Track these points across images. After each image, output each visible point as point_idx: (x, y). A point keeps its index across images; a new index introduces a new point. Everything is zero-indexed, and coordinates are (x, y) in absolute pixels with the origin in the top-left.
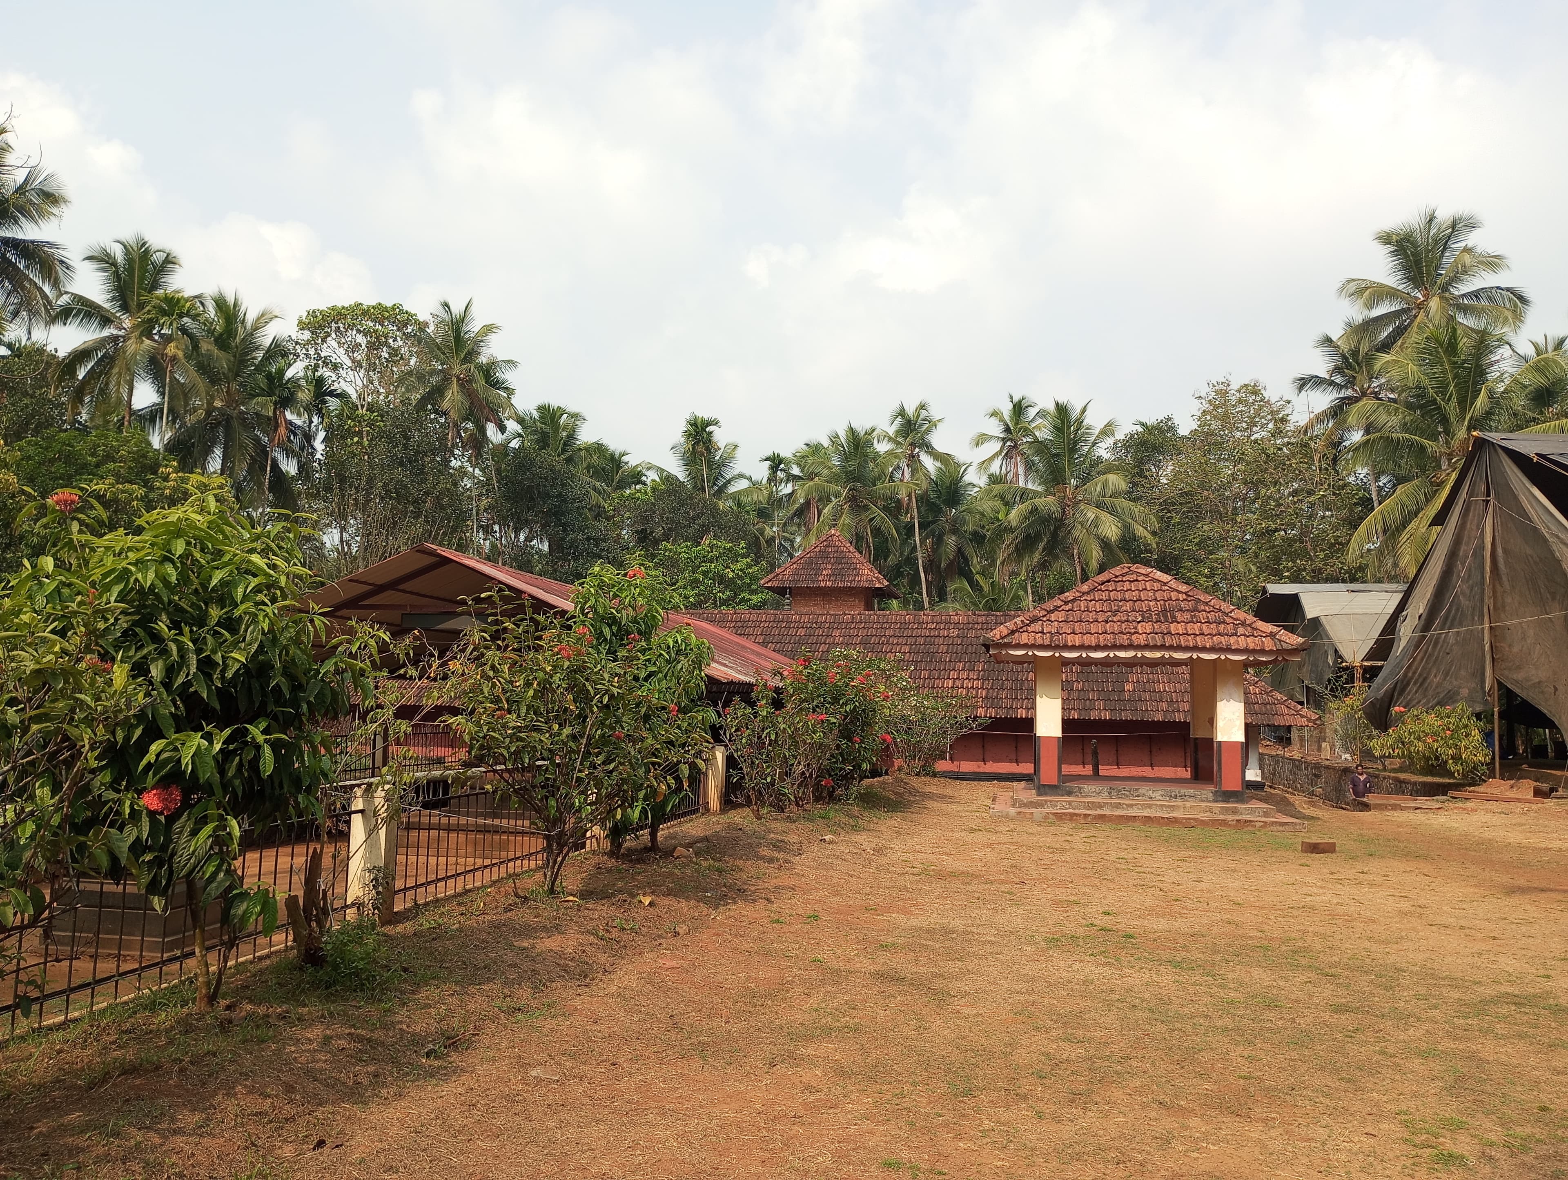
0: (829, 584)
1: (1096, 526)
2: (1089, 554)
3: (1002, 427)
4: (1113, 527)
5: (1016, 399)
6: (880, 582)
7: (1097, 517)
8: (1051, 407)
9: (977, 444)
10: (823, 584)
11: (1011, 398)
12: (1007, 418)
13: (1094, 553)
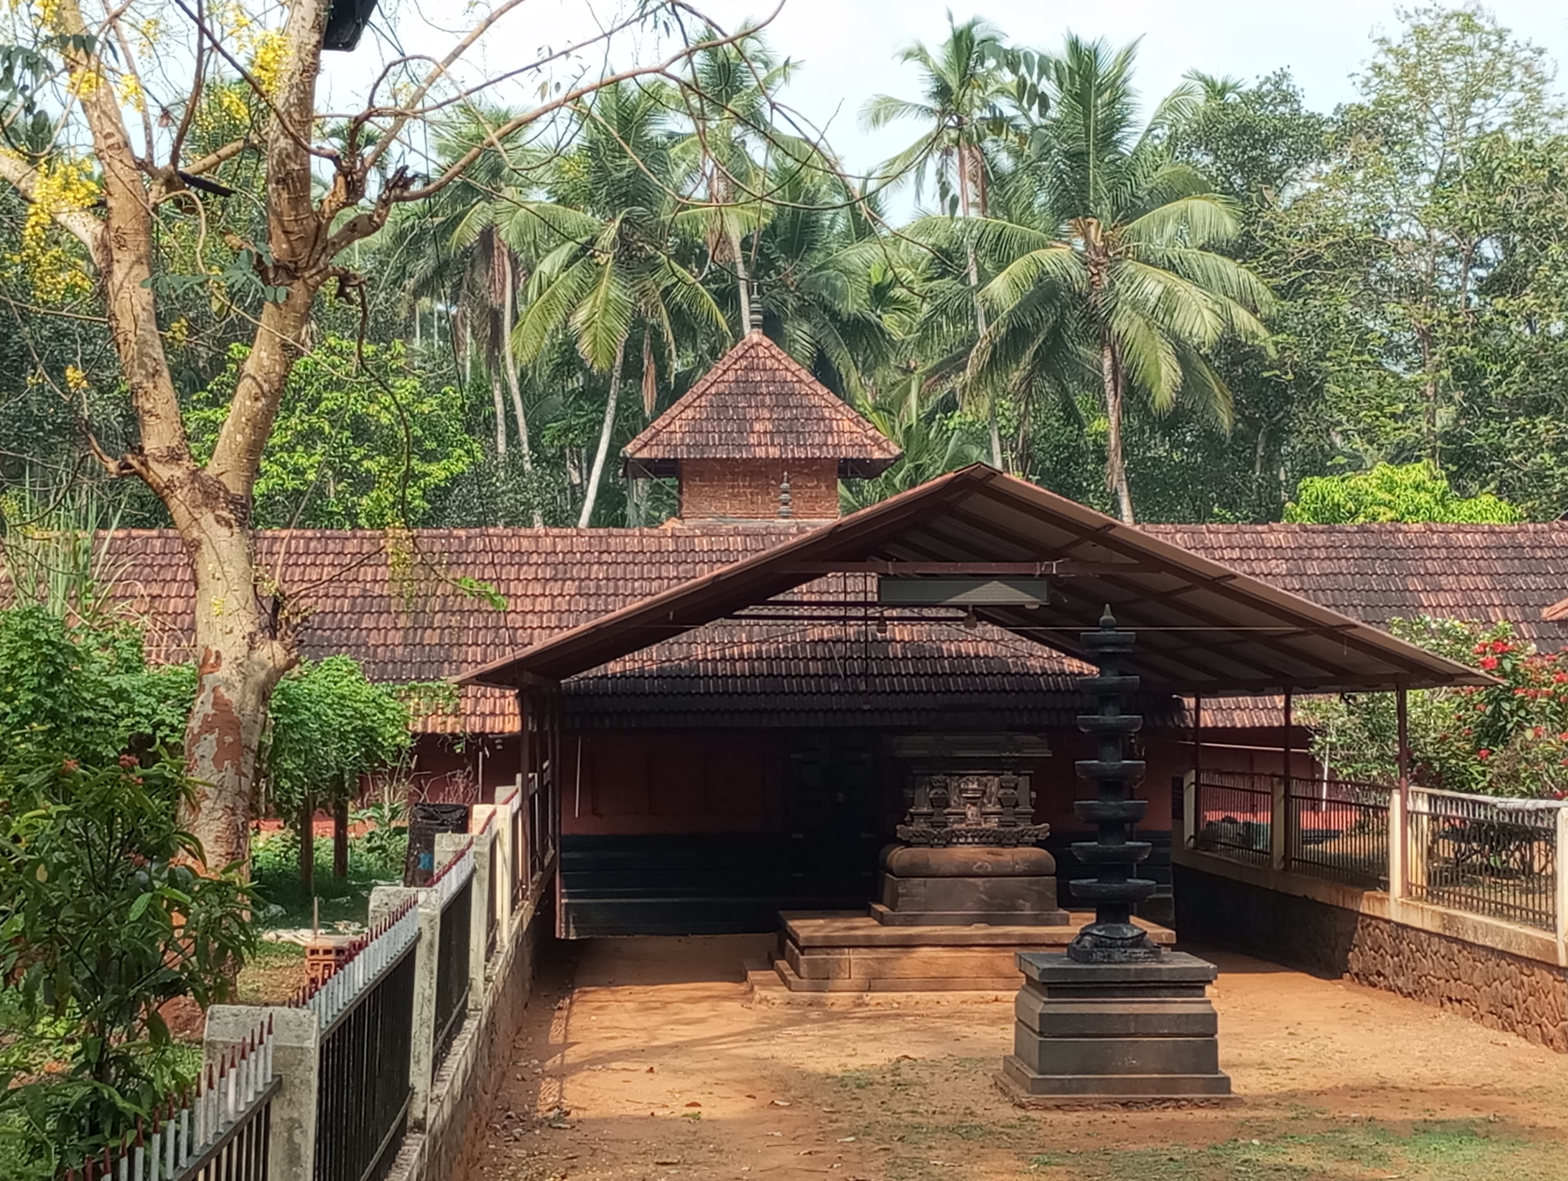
0: (774, 452)
1: (1170, 312)
2: (1153, 370)
3: (930, 86)
4: (1206, 313)
5: (961, 22)
6: (880, 447)
7: (1167, 291)
8: (1059, 51)
9: (876, 120)
10: (760, 453)
11: (951, 18)
12: (941, 65)
13: (1164, 369)
